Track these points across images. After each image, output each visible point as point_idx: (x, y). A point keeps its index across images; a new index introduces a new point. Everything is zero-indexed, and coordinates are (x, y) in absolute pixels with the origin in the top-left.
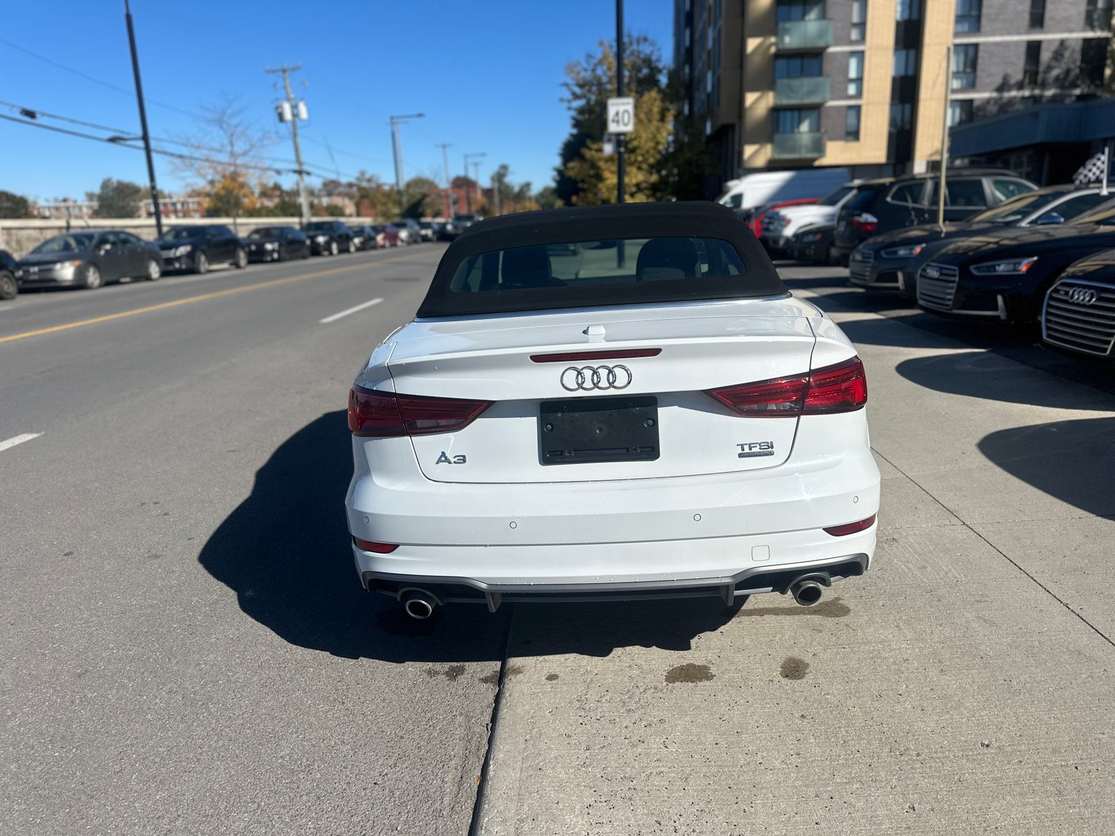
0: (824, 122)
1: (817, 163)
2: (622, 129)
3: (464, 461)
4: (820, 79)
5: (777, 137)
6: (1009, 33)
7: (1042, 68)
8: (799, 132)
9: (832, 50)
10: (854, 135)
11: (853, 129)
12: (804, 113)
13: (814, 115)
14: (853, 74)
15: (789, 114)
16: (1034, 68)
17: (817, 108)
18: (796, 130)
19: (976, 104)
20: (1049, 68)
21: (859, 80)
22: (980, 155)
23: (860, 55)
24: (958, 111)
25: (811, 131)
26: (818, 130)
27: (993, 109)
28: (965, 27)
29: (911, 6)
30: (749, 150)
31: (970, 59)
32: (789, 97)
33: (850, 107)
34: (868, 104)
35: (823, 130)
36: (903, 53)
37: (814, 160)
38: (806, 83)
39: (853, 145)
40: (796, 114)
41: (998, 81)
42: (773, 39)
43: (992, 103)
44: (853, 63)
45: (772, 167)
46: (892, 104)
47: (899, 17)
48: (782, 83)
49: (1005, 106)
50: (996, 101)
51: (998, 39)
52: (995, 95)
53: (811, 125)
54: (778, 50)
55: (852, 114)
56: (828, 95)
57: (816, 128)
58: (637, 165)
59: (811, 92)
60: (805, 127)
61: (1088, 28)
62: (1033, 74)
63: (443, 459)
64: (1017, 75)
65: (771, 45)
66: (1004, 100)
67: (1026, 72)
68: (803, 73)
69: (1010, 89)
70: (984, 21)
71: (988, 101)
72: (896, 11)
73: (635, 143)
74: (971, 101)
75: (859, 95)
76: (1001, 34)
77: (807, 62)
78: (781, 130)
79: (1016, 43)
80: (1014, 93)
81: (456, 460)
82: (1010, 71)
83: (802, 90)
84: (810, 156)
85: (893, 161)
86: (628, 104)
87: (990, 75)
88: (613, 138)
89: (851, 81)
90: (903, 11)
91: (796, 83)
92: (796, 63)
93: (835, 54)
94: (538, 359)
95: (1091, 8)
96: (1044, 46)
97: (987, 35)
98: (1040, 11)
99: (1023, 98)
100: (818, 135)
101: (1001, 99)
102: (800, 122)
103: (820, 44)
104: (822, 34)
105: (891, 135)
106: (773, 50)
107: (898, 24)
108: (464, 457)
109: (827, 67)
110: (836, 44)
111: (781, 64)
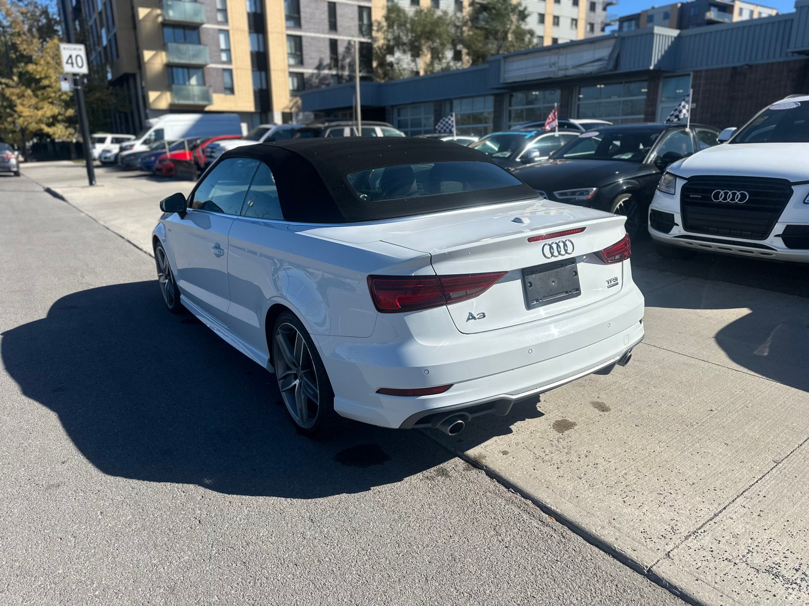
0: (207, 79)
1: (207, 109)
2: (76, 70)
3: (484, 316)
4: (201, 47)
5: (174, 87)
6: (318, 32)
7: (340, 57)
8: (190, 85)
9: (205, 26)
10: (231, 90)
11: (229, 86)
12: (191, 71)
13: (200, 72)
14: (223, 46)
15: (180, 70)
16: (335, 57)
17: (200, 68)
18: (187, 83)
19: (306, 76)
20: (344, 58)
21: (228, 51)
22: (321, 111)
23: (226, 33)
24: (295, 80)
25: (198, 85)
26: (204, 84)
27: (315, 81)
28: (291, 23)
29: (255, 3)
30: (152, 95)
31: (297, 46)
32: (179, 58)
33: (224, 70)
34: (237, 69)
35: (207, 84)
36: (255, 36)
37: (205, 106)
38: (191, 49)
39: (230, 97)
40: (186, 71)
41: (316, 63)
42: (159, 11)
43: (315, 76)
44: (222, 37)
45: (174, 109)
46: (253, 71)
47: (248, 10)
48: (171, 46)
49: (323, 79)
50: (318, 75)
51: (313, 35)
52: (315, 71)
53: (198, 80)
54: (164, 20)
55: (227, 75)
56: (208, 60)
57: (203, 82)
58: (50, 100)
59: (195, 56)
60: (193, 81)
61: (361, 36)
62: (335, 60)
63: (471, 317)
64: (327, 61)
65: (158, 15)
66: (322, 76)
67: (331, 58)
68: (186, 40)
69: (324, 68)
70: (303, 21)
71: (312, 75)
72: (246, 5)
73: (45, 82)
74: (302, 74)
75: (230, 61)
76: (314, 32)
77: (188, 32)
78: (176, 81)
79: (323, 39)
80: (326, 72)
81: (478, 316)
82: (322, 56)
83: (188, 54)
84: (201, 103)
85: (259, 111)
86: (80, 50)
87: (311, 58)
88: (70, 78)
89: (223, 50)
90: (251, 6)
91: (184, 47)
92: (180, 32)
93: (208, 29)
94: (531, 239)
95: (361, 23)
96: (339, 43)
97: (306, 31)
98: (333, 20)
99: (332, 75)
100: (204, 88)
101: (319, 74)
102: (189, 78)
103: (197, 20)
104: (196, 13)
105: (255, 92)
106: (160, 19)
107: (249, 15)
108: (484, 314)
109: (204, 38)
110: (208, 23)
111: (168, 31)
